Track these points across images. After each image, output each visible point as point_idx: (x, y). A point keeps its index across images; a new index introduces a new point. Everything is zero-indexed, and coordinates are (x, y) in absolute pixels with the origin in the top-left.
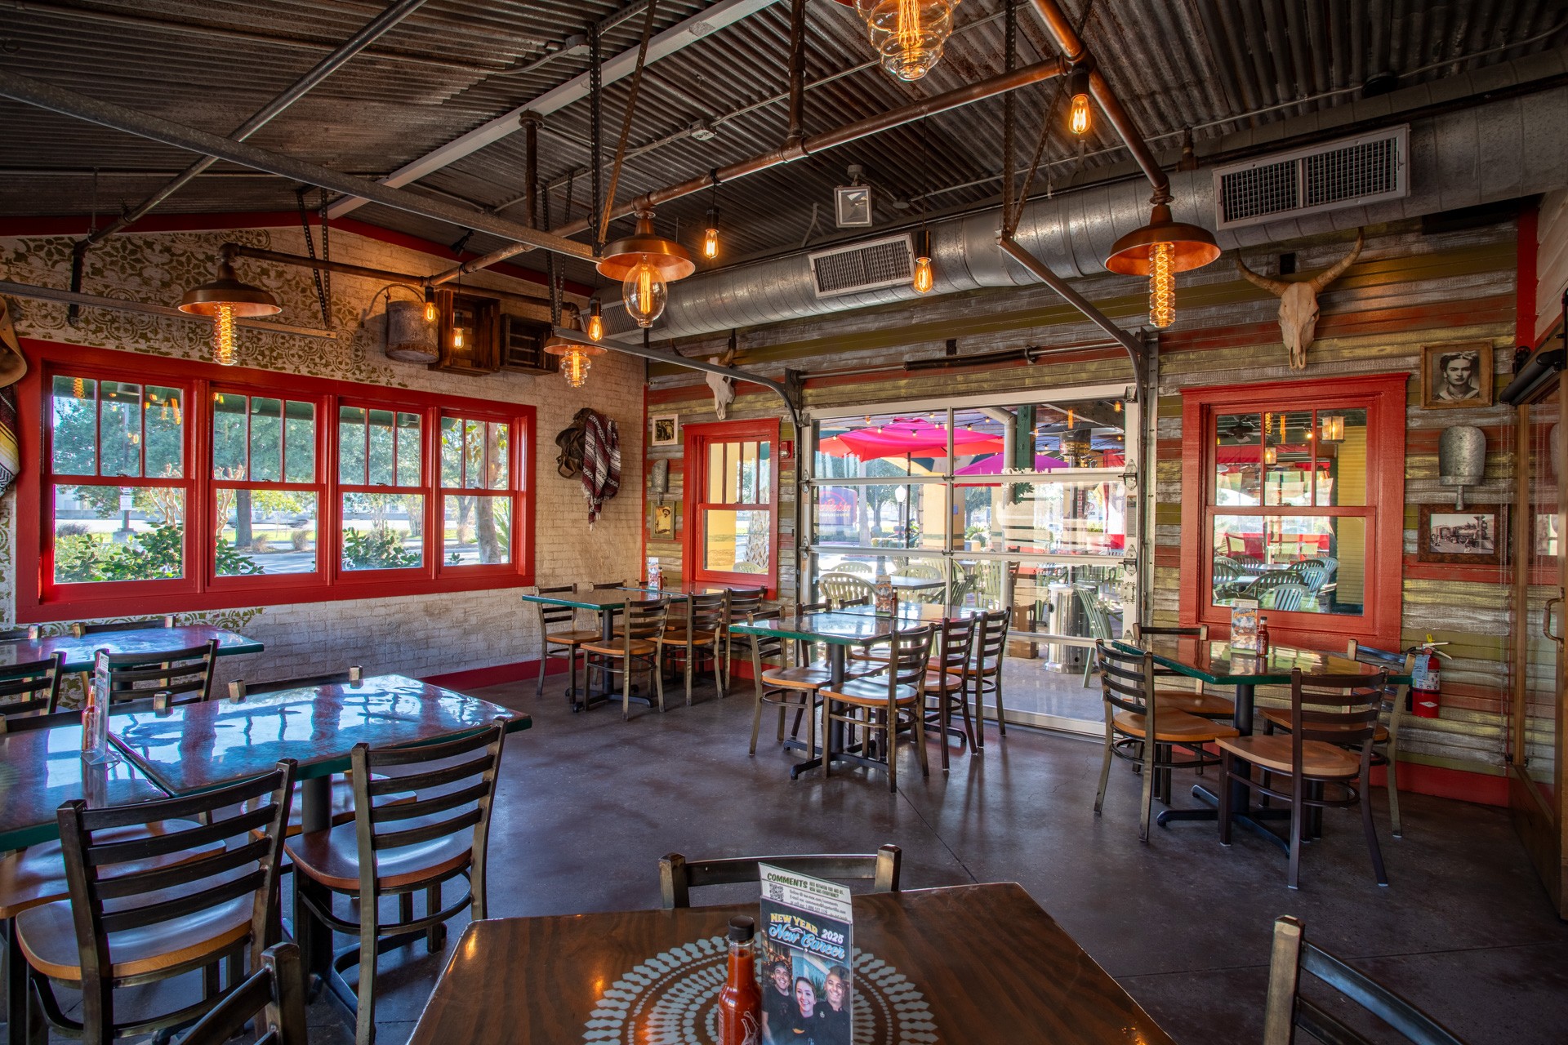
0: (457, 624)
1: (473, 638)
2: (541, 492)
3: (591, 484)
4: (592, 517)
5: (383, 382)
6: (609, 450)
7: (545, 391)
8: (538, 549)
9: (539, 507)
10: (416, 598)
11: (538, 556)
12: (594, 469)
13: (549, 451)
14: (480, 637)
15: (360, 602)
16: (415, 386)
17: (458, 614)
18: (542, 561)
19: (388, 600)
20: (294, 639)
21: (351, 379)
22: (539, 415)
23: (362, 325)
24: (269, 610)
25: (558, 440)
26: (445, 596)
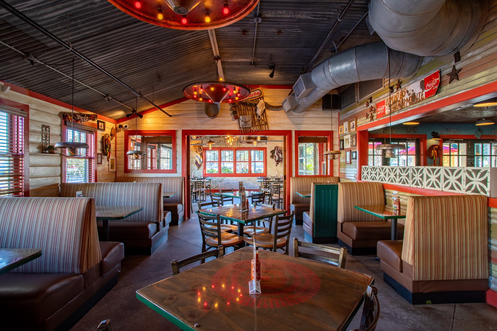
0: (253, 182)
1: (256, 184)
2: (268, 161)
3: (275, 160)
4: (276, 165)
5: (241, 147)
6: (278, 154)
7: (268, 144)
8: (268, 171)
9: (268, 164)
10: (246, 177)
11: (268, 172)
12: (276, 157)
13: (269, 154)
14: (257, 184)
15: (238, 177)
16: (246, 146)
17: (253, 180)
18: (268, 173)
19: (242, 177)
20: (230, 182)
21: (237, 147)
22: (267, 149)
23: (238, 139)
24: (227, 177)
25: (271, 152)
26: (251, 177)
